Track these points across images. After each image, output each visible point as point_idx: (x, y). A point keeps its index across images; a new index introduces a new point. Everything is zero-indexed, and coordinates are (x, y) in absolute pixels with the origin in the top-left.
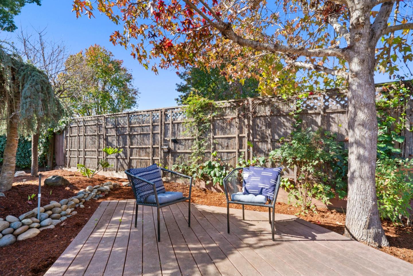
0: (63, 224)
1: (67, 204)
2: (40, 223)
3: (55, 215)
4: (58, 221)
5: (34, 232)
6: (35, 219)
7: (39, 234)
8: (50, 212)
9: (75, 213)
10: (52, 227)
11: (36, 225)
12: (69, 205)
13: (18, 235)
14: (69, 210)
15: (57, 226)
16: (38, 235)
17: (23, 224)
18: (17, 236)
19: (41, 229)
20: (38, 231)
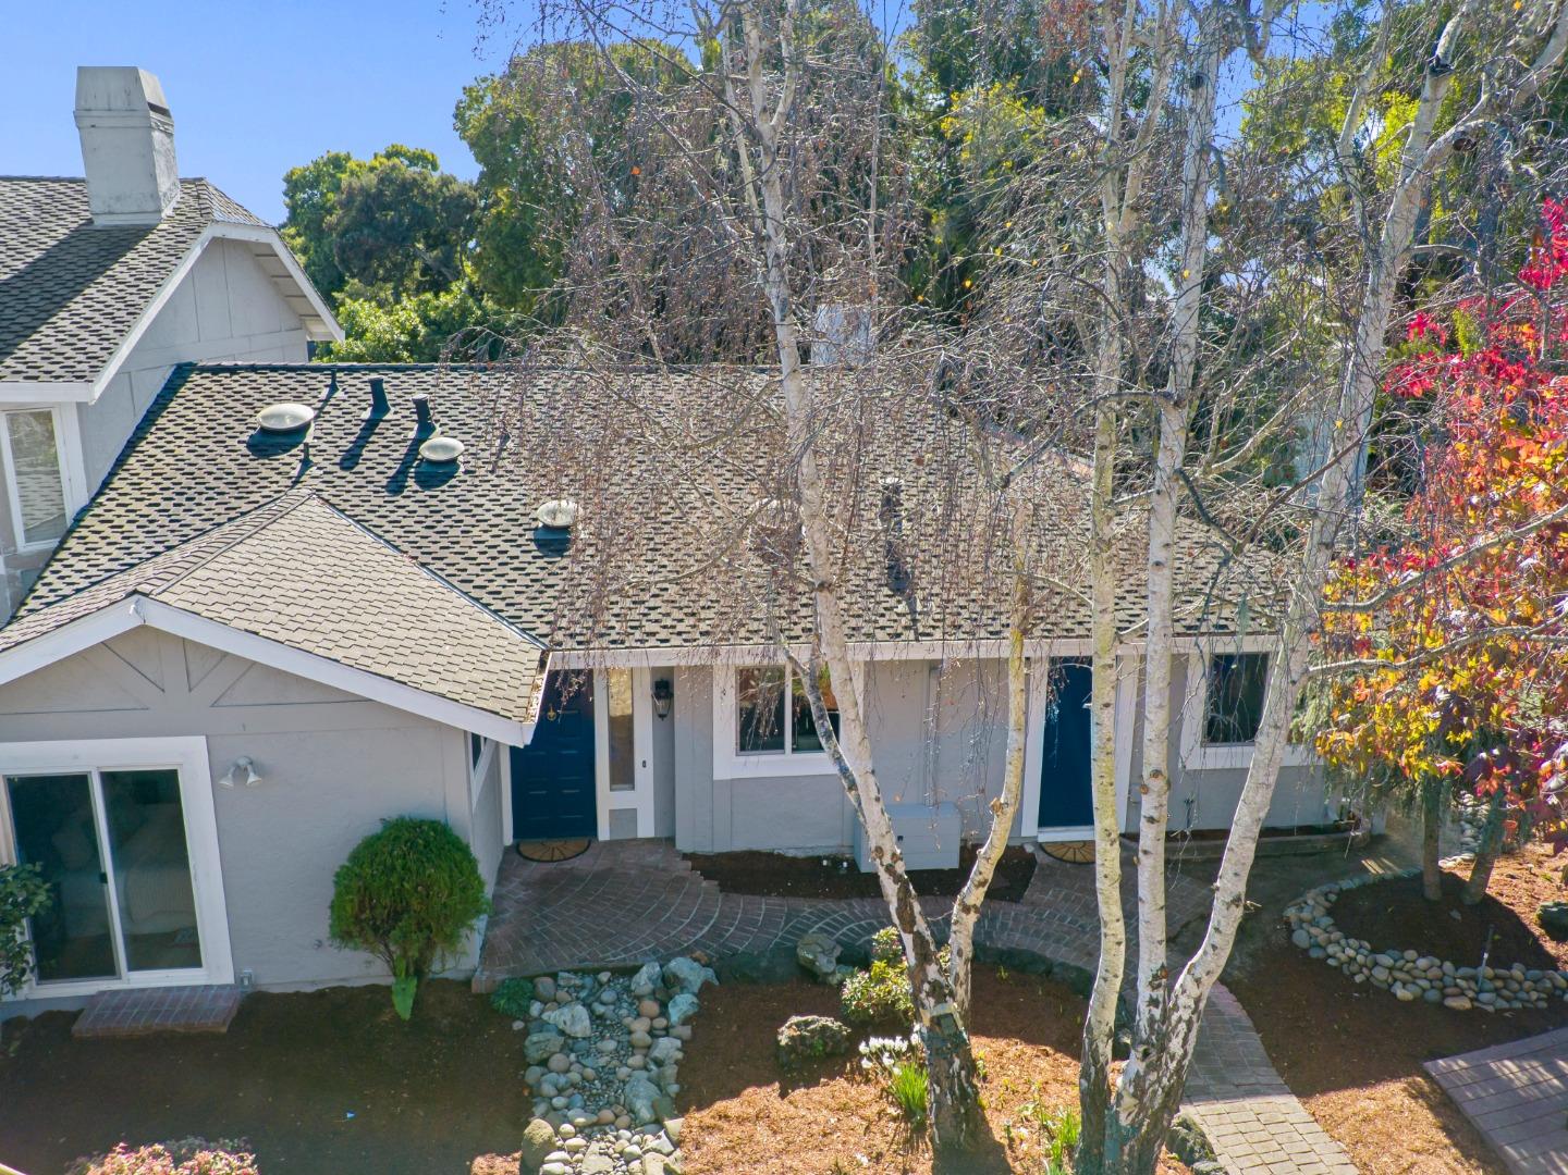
0: (1507, 1014)
1: (1535, 982)
2: (1477, 993)
3: (1506, 993)
4: (1505, 1005)
5: (1463, 1004)
6: (1473, 985)
7: (1467, 1010)
8: (1499, 984)
9: (1543, 1005)
10: (1490, 1009)
11: (1471, 994)
12: (1539, 986)
13: (1448, 996)
14: (1534, 995)
15: (1499, 1011)
16: (1467, 1012)
17: (1456, 985)
18: (1445, 996)
19: (1476, 1004)
20: (1467, 1004)
